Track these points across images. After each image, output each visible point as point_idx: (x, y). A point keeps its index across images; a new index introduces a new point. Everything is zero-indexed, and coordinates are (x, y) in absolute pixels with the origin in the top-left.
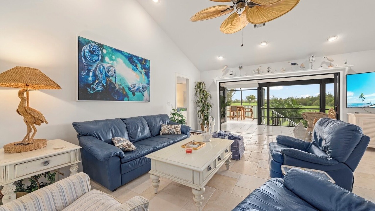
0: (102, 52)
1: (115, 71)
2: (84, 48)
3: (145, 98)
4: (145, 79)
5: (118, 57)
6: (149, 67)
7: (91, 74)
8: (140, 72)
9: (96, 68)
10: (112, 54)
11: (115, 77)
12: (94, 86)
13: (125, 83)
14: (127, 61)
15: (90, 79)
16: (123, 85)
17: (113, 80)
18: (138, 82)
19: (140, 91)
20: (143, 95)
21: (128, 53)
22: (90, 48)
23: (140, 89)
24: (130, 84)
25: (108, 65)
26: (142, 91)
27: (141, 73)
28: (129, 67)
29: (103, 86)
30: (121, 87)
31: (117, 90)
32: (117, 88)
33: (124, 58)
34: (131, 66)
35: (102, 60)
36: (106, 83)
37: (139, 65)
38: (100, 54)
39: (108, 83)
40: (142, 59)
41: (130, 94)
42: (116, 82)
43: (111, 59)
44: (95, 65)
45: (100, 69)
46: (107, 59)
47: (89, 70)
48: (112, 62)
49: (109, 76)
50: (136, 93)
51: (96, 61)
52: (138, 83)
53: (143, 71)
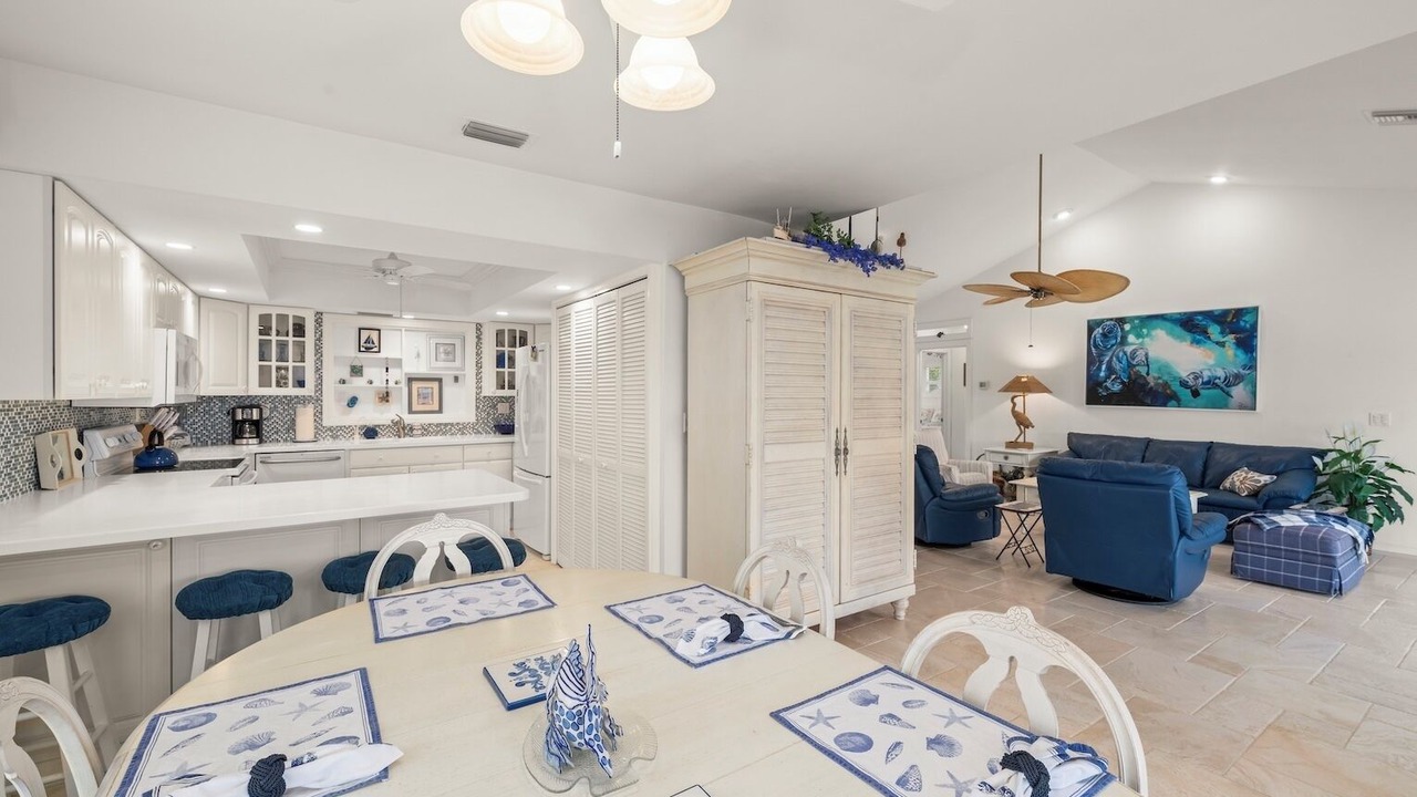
0: (1122, 329)
1: (1147, 354)
2: (1095, 332)
3: (1233, 402)
4: (1236, 355)
5: (1155, 328)
6: (1254, 327)
7: (1104, 367)
8: (1217, 343)
9: (1111, 358)
10: (1141, 327)
11: (1148, 365)
12: (1108, 384)
13: (1169, 374)
14: (1178, 330)
15: (1102, 374)
16: (1165, 378)
17: (1143, 370)
18: (1212, 366)
19: (1216, 386)
20: (1228, 394)
21: (1180, 314)
22: (1103, 329)
23: (1217, 381)
24: (1184, 375)
25: (1134, 347)
26: (1222, 385)
27: (1222, 344)
28: (1184, 340)
29: (1123, 383)
30: (1160, 381)
31: (1152, 388)
32: (1152, 384)
33: (1169, 325)
34: (1189, 337)
35: (1124, 341)
36: (1129, 378)
37: (1214, 330)
38: (1120, 334)
39: (1133, 377)
40: (1226, 313)
41: (1185, 394)
42: (1148, 374)
43: (1139, 336)
44: (1110, 354)
45: (1118, 358)
46: (1131, 338)
47: (1101, 362)
48: (1141, 340)
49: (1135, 366)
50: (1202, 392)
51: (1113, 346)
52: (1209, 370)
53: (1230, 339)
